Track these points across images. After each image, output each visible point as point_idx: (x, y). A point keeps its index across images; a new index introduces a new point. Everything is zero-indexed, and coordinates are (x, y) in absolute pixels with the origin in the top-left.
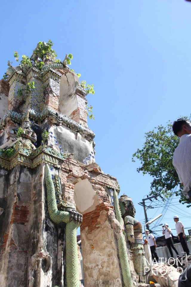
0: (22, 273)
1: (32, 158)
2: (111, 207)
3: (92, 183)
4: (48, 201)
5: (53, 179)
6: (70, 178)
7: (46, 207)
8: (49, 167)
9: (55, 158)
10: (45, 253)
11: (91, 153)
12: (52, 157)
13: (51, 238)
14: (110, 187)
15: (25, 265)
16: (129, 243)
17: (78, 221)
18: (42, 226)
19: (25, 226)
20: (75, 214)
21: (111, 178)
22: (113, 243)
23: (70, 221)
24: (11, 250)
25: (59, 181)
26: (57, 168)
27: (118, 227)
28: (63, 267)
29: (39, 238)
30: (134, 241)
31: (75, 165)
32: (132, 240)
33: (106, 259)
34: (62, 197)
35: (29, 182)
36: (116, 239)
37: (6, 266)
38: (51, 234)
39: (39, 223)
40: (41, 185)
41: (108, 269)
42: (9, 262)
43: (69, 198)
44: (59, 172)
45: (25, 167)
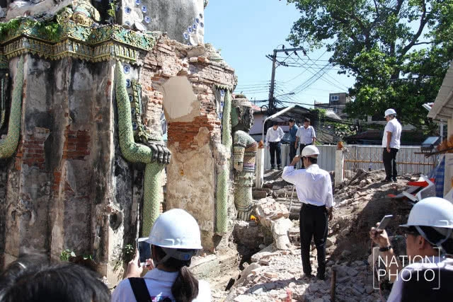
0: (84, 225)
1: (93, 43)
2: (217, 123)
3: (193, 82)
4: (120, 129)
5: (128, 88)
6: (158, 80)
7: (117, 138)
8: (121, 67)
9: (134, 48)
10: (115, 207)
11: (198, 17)
12: (129, 47)
13: (123, 184)
14: (222, 86)
15: (88, 214)
16: (234, 172)
17: (164, 162)
18: (111, 168)
19: (85, 160)
20: (159, 153)
21: (225, 70)
22: (211, 176)
23: (152, 162)
24: (66, 198)
25: (139, 93)
26: (135, 67)
27: (222, 157)
28: (138, 222)
29: (106, 184)
30: (241, 170)
31: (167, 54)
32: (239, 168)
33: (198, 193)
34: (142, 118)
35: (87, 88)
36: (217, 173)
37: (62, 219)
38: (124, 179)
39: (105, 163)
40: (108, 101)
41: (199, 206)
42: (66, 213)
43: (153, 121)
44: (139, 73)
45: (80, 61)
